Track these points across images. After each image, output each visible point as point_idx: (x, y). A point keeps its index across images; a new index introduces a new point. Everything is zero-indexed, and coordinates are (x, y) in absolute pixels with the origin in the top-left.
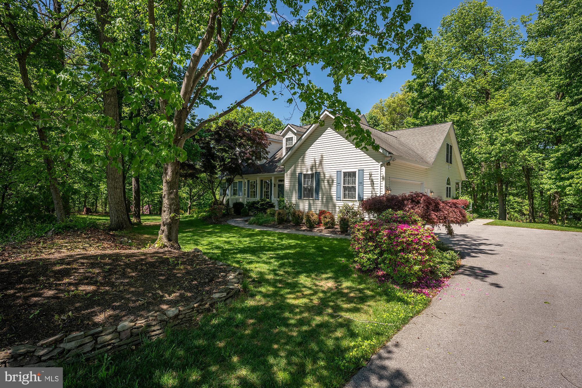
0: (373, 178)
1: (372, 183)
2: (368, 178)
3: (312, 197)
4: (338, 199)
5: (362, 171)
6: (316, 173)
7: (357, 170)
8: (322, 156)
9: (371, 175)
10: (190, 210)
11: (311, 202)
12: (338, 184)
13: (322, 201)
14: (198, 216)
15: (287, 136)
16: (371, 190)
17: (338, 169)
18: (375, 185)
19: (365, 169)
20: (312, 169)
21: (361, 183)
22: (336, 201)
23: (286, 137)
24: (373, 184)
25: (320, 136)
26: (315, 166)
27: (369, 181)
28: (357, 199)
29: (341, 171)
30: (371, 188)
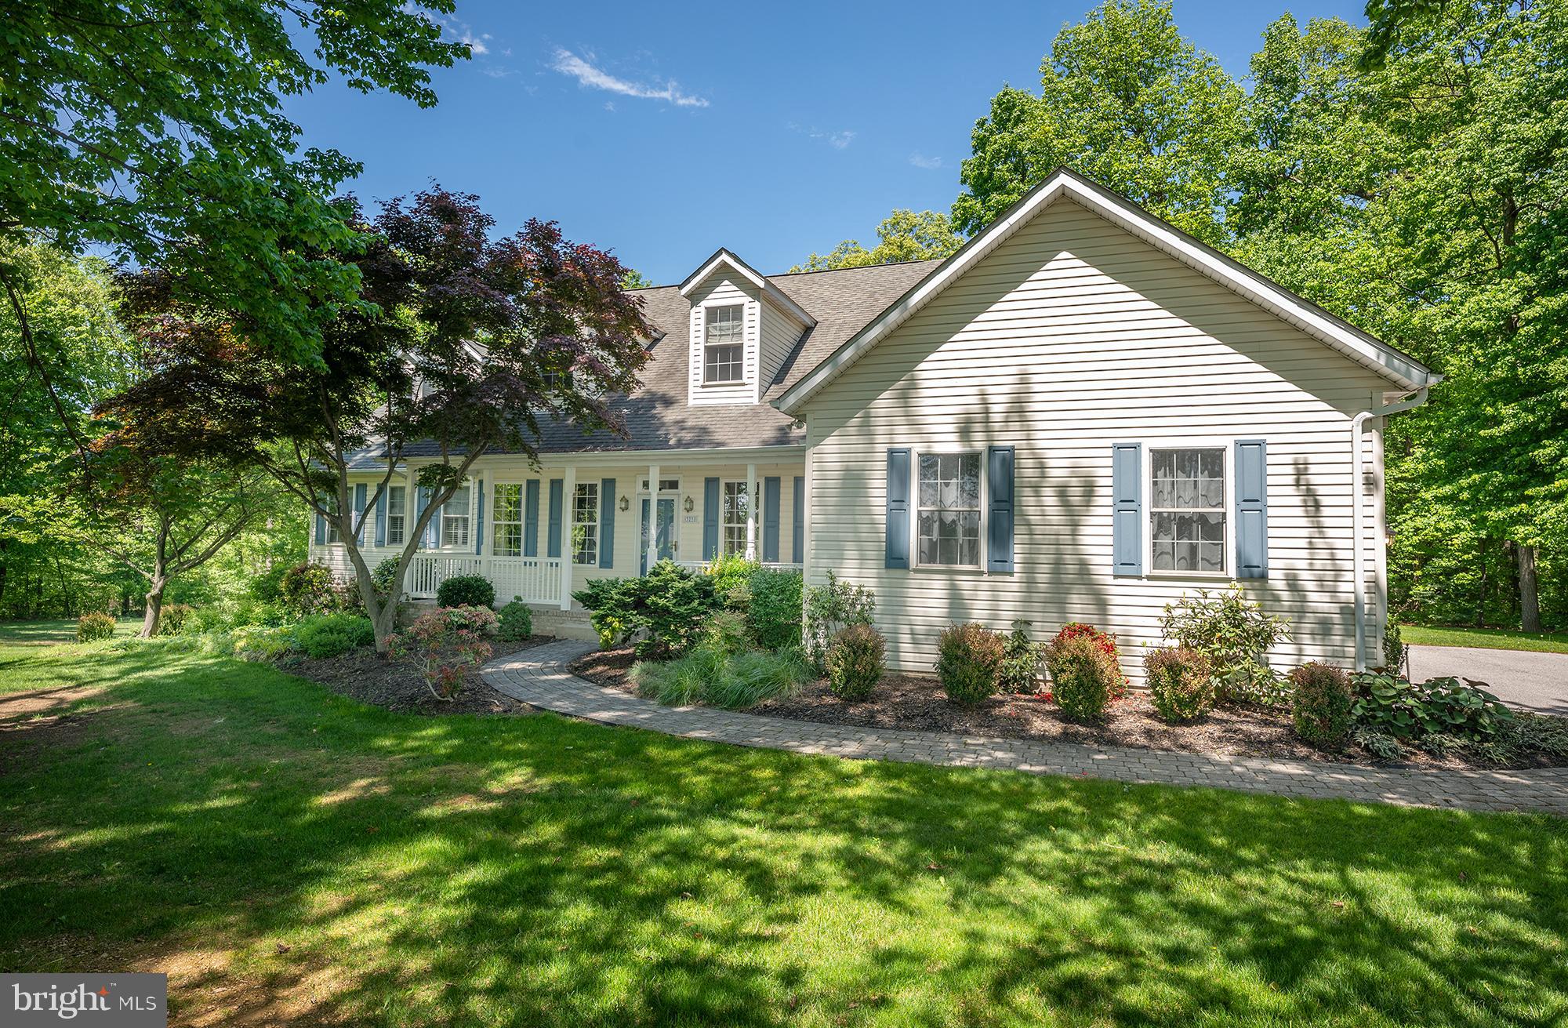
0: (1314, 479)
1: (1313, 504)
2: (1291, 480)
3: (974, 559)
4: (1127, 567)
5: (1253, 450)
6: (992, 450)
7: (1228, 443)
8: (1024, 379)
9: (1301, 471)
10: (157, 611)
11: (965, 583)
12: (1126, 503)
13: (1030, 582)
14: (226, 650)
15: (716, 300)
16: (1305, 533)
17: (1125, 437)
18: (1325, 511)
19: (1270, 439)
20: (965, 432)
21: (1254, 502)
22: (1110, 580)
23: (705, 304)
24: (1317, 506)
25: (1013, 285)
26: (987, 421)
27: (1291, 490)
28: (1232, 571)
29: (1136, 447)
30: (1304, 522)
